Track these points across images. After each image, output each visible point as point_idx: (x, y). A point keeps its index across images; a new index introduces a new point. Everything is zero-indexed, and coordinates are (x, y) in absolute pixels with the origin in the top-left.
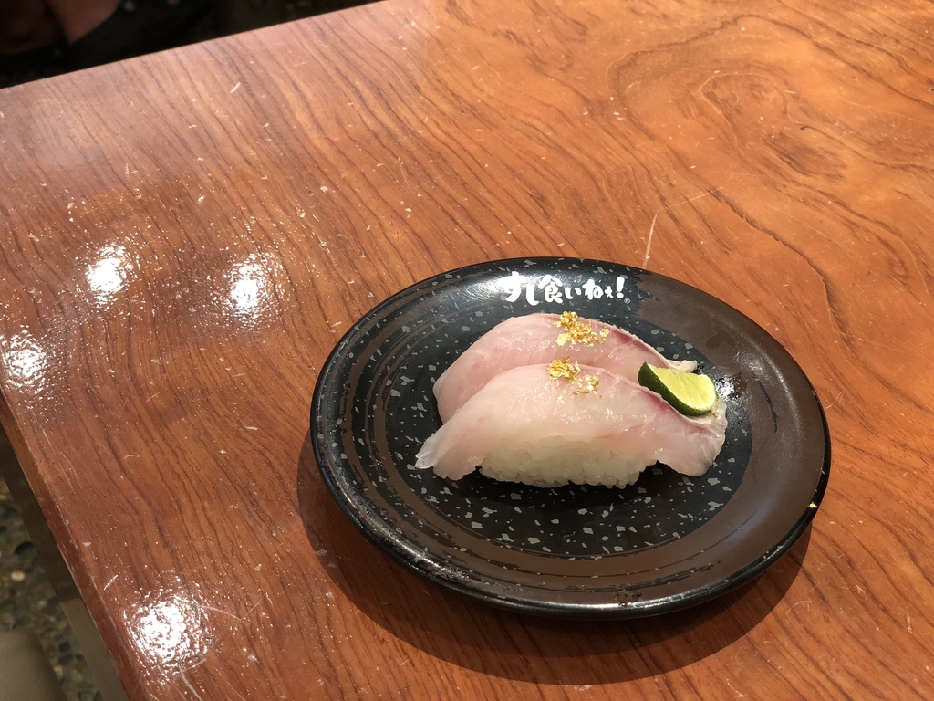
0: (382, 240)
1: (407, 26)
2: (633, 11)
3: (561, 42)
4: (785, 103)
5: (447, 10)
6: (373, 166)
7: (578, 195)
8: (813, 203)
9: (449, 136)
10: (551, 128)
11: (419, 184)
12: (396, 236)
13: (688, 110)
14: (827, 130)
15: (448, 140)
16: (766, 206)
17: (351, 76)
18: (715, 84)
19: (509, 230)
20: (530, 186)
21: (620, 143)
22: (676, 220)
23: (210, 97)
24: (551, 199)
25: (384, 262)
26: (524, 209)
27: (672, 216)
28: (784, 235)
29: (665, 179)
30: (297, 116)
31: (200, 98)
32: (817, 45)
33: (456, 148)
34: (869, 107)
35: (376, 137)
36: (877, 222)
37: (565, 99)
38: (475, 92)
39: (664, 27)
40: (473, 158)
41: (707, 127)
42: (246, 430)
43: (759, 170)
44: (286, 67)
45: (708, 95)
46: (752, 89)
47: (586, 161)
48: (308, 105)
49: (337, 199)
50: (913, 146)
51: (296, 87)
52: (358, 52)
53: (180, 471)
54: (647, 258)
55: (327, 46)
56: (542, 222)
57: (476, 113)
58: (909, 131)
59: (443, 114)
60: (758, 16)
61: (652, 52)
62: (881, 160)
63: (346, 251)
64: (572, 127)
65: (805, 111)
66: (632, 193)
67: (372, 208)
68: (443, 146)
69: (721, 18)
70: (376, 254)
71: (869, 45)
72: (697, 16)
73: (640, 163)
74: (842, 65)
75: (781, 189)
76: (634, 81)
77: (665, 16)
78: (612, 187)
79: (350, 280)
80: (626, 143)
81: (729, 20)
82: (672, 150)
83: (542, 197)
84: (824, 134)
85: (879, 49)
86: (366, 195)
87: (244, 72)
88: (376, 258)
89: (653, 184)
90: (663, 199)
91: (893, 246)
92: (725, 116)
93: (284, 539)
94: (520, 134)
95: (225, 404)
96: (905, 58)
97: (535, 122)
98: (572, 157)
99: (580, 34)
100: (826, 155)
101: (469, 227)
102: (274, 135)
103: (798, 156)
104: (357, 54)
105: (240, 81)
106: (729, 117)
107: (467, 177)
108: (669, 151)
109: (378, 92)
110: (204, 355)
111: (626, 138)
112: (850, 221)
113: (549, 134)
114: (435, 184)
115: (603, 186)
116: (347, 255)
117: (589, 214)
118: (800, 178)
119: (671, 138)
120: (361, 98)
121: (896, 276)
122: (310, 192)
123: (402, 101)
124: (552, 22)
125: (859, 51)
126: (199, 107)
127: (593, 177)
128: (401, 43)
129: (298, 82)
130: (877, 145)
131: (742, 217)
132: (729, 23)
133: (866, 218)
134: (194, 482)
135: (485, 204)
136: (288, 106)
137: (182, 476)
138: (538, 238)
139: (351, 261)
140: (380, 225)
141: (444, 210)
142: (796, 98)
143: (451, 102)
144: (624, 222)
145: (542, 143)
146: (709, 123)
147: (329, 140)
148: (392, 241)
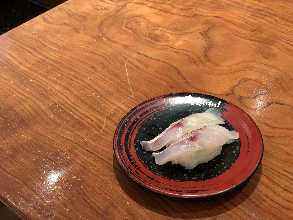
0: (54, 90)
1: (34, 29)
2: (96, 9)
3: (80, 22)
4: (147, 25)
5: (44, 21)
6: (42, 71)
7: (103, 63)
8: (164, 49)
10: (88, 47)
11: (58, 72)
12: (57, 88)
13: (122, 33)
14: (160, 29)
15: (60, 58)
16: (152, 53)
17: (25, 47)
18: (127, 24)
19: (88, 78)
20: (89, 65)
22: (131, 63)
24: (96, 66)
26: (89, 71)
27: (130, 62)
28: (160, 59)
29: (124, 53)
30: (13, 62)
32: (149, 7)
33: (64, 59)
34: (169, 20)
35: (39, 62)
36: (182, 50)
37: (88, 38)
38: (62, 42)
39: (107, 12)
40: (70, 61)
41: (129, 36)
42: (39, 152)
43: (147, 44)
44: (4, 49)
45: (126, 27)
46: (137, 23)
47: (101, 53)
48: (15, 58)
49: (36, 82)
50: (183, 27)
51: (10, 54)
52: (23, 39)
53: (25, 169)
54: (128, 75)
55: (13, 40)
56: (96, 73)
57: (65, 48)
58: (181, 24)
59: (55, 51)
60: (130, 3)
61: (106, 19)
62: (177, 33)
63: (45, 96)
64: (93, 45)
65: (153, 25)
66: (117, 59)
67: (47, 82)
68: (60, 60)
69: (121, 5)
70: (54, 95)
71: (162, 3)
72: (114, 6)
73: (116, 50)
74: (158, 10)
75: (155, 47)
76: (105, 28)
77: (106, 8)
78: (111, 59)
79: (50, 103)
80: (109, 46)
81: (123, 5)
82: (123, 45)
83: (93, 67)
84: (160, 30)
85: (166, 4)
86: (44, 79)
88: (55, 96)
89: (121, 55)
90: (125, 58)
91: (188, 55)
94: (80, 51)
95: (29, 147)
96: (173, 4)
97: (82, 47)
98: (97, 54)
99: (84, 19)
100: (163, 36)
101: (77, 80)
102: (9, 69)
103: (156, 38)
104: (23, 40)
106: (134, 32)
107: (70, 67)
108: (122, 45)
109: (34, 49)
110: (17, 136)
111: (109, 44)
112: (175, 51)
113: (88, 49)
114: (62, 71)
115: (108, 59)
116: (46, 97)
117: (108, 68)
118: (159, 43)
119: (121, 41)
120: (30, 52)
121: (192, 62)
122: (27, 83)
123: (42, 50)
124: (75, 17)
125: (160, 5)
128: (35, 34)
129: (9, 52)
130: (175, 30)
131: (148, 58)
132: (124, 6)
133: (179, 49)
134: (30, 170)
135: (78, 73)
136: (9, 60)
137: (26, 170)
138: (97, 78)
139: (48, 99)
140: (52, 86)
141: (68, 78)
142: (149, 22)
143: (57, 47)
144: (118, 67)
145: (87, 52)
146: (129, 35)
147: (26, 66)
148: (57, 90)
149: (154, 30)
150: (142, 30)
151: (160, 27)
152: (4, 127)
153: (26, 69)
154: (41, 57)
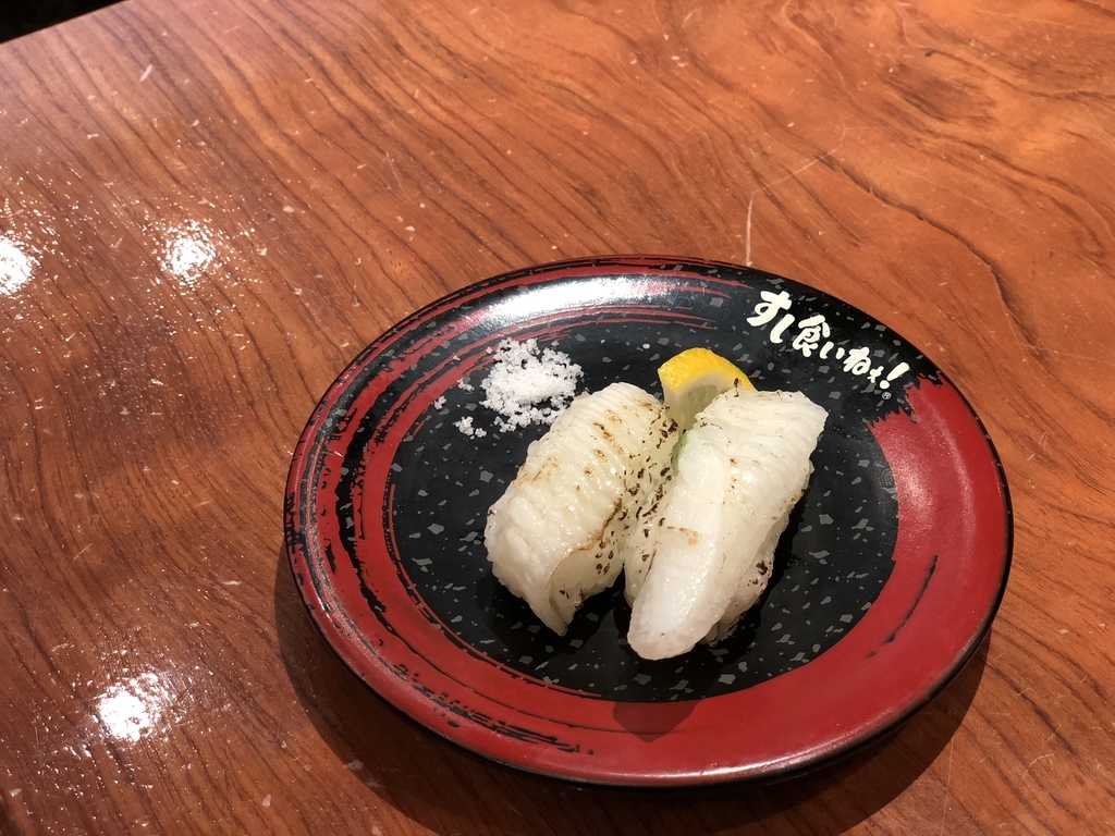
0: (379, 277)
4: (899, 21)
6: (353, 169)
7: (641, 182)
8: (960, 160)
9: (451, 113)
10: (590, 89)
11: (420, 188)
12: (398, 269)
13: (772, 43)
14: (962, 54)
15: (451, 121)
16: (892, 171)
17: (306, 39)
18: (802, 4)
19: (553, 244)
20: (575, 177)
21: (686, 101)
22: (779, 205)
23: (112, 90)
24: (604, 190)
25: (387, 309)
26: (569, 211)
27: (773, 199)
28: (929, 211)
29: (755, 145)
30: (236, 104)
31: (100, 95)
33: (461, 128)
34: (1010, 15)
35: (352, 125)
36: (1050, 179)
37: (602, 44)
38: (479, 46)
40: (490, 143)
41: (800, 65)
42: (223, 588)
43: (881, 120)
44: (213, 35)
45: (794, 19)
47: (643, 130)
48: (249, 87)
49: (308, 222)
50: (1077, 65)
51: (230, 63)
56: (597, 225)
57: (486, 77)
58: (1070, 44)
59: (438, 81)
62: (1040, 89)
63: (331, 300)
64: (618, 85)
65: (927, 30)
66: (713, 171)
67: (359, 231)
68: (447, 131)
70: (373, 299)
73: (719, 126)
75: (915, 143)
76: (692, 8)
78: (686, 165)
79: (342, 342)
80: (694, 99)
82: (759, 103)
83: (592, 191)
84: (959, 59)
86: (349, 213)
87: (156, 49)
88: (376, 304)
89: (741, 155)
90: (757, 175)
91: (1077, 211)
92: (823, 47)
93: (298, 751)
94: (549, 102)
95: (187, 551)
97: (567, 82)
98: (624, 128)
100: (967, 90)
101: (498, 244)
102: (208, 136)
103: (930, 96)
105: (151, 62)
106: (828, 48)
107: (485, 172)
108: (755, 105)
109: (345, 58)
110: (148, 477)
111: (694, 92)
112: (1013, 182)
113: (588, 96)
114: (442, 187)
115: (673, 165)
116: (333, 304)
117: (661, 208)
118: (937, 126)
119: (754, 86)
120: (323, 70)
121: (1088, 254)
122: (270, 216)
123: (381, 69)
126: (100, 107)
127: (658, 155)
129: (233, 56)
130: (1031, 69)
131: (868, 190)
133: (1034, 175)
135: (516, 208)
136: (222, 92)
139: (340, 314)
140: (374, 255)
141: (459, 224)
142: (912, 11)
143: (448, 65)
144: (710, 214)
145: (581, 111)
146: (803, 60)
147: (286, 136)
148: (394, 277)
149: (928, 55)
150: (872, 45)
151: (963, 46)
152: (102, 422)
153: (283, 149)
154: (365, 102)
